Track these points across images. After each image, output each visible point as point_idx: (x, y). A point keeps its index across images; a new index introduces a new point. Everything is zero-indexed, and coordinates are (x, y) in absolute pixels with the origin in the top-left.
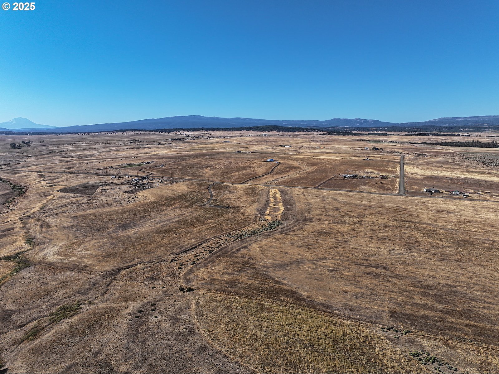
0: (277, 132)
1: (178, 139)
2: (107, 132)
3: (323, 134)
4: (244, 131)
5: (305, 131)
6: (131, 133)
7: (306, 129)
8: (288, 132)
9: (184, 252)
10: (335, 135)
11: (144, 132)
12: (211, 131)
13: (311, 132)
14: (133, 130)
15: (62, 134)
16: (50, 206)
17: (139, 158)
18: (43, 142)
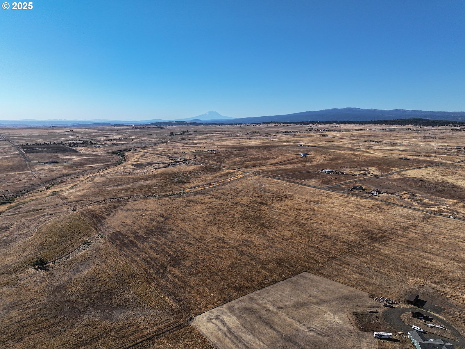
18: (197, 131)
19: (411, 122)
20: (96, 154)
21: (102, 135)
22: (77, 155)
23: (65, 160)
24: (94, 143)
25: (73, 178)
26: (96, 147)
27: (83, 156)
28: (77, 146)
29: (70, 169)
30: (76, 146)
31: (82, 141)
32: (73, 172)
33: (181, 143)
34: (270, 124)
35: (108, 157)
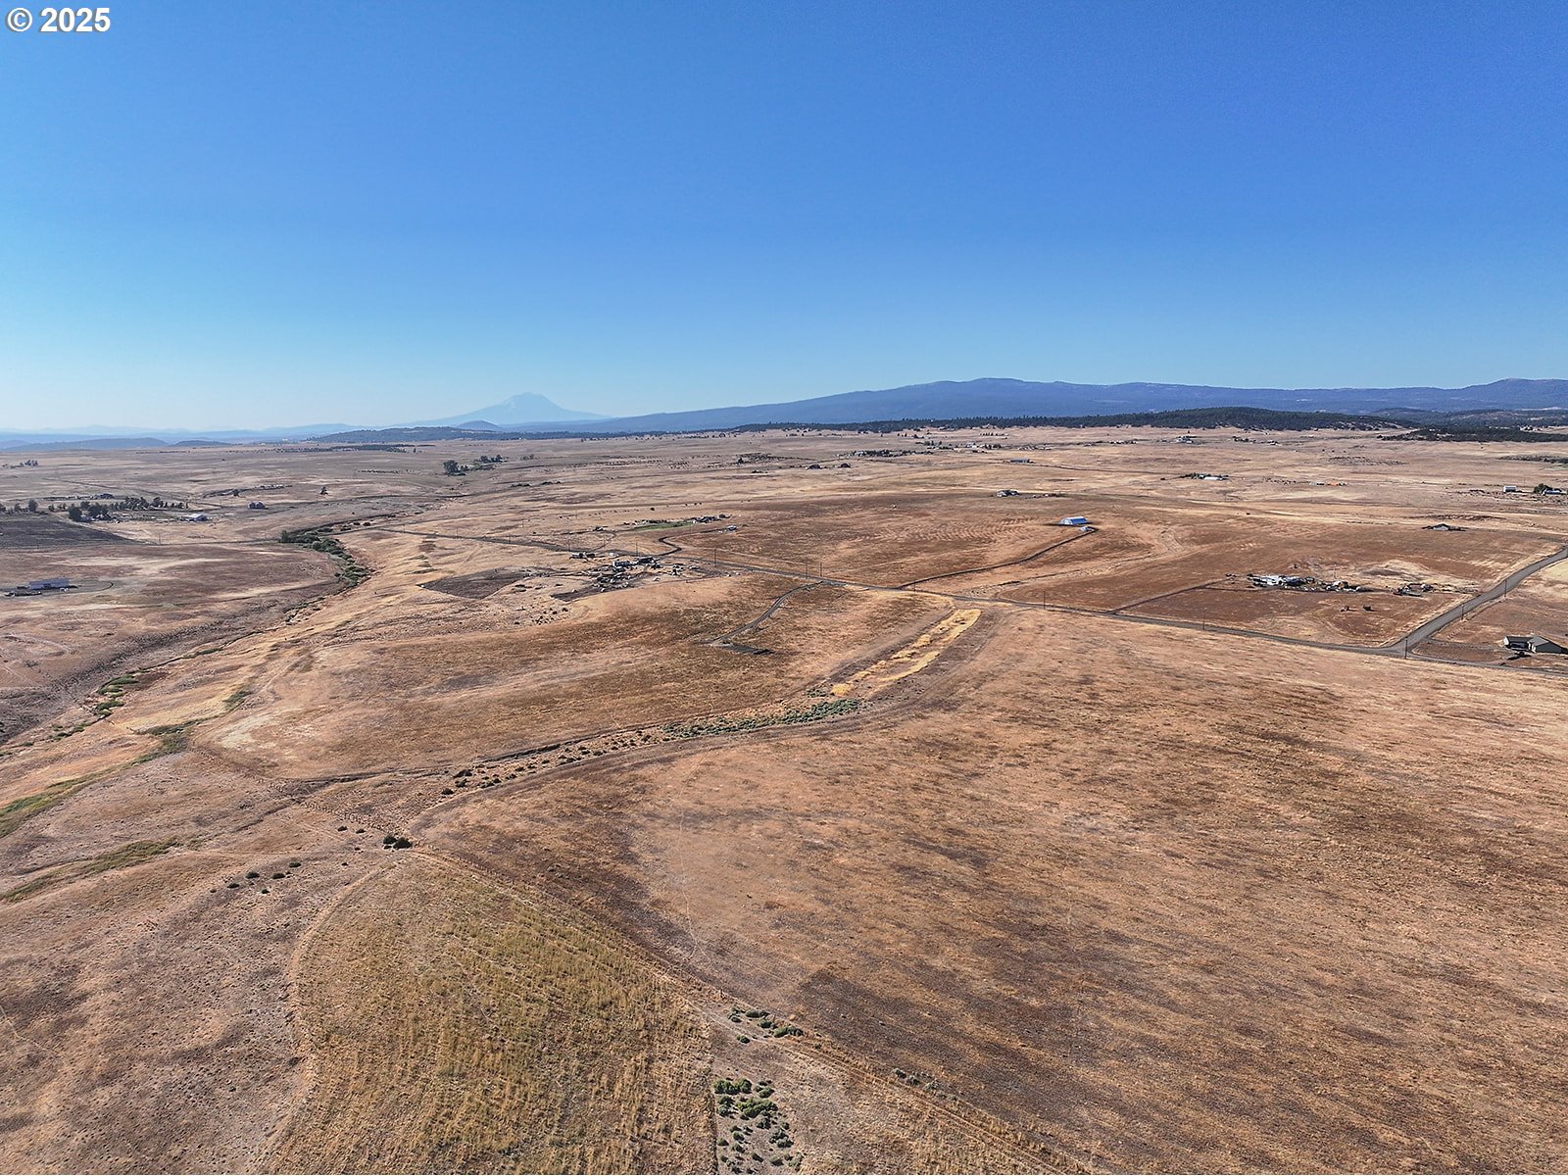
0: (1239, 430)
1: (879, 454)
2: (719, 430)
3: (1400, 438)
4: (1123, 428)
5: (1347, 427)
6: (779, 434)
7: (1350, 419)
8: (1280, 430)
9: (512, 756)
10: (1447, 440)
11: (815, 432)
12: (1015, 428)
13: (1370, 429)
14: (785, 427)
15: (599, 436)
16: (362, 623)
17: (707, 505)
18: (532, 457)
19: (1229, 417)
20: (214, 548)
21: (176, 476)
22: (140, 554)
23: (99, 575)
24: (169, 504)
25: (191, 652)
26: (192, 520)
27: (167, 556)
28: (108, 519)
29: (153, 615)
30: (100, 519)
31: (111, 497)
32: (176, 626)
33: (528, 498)
34: (768, 431)
35: (280, 557)
